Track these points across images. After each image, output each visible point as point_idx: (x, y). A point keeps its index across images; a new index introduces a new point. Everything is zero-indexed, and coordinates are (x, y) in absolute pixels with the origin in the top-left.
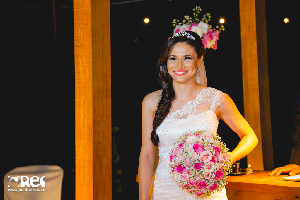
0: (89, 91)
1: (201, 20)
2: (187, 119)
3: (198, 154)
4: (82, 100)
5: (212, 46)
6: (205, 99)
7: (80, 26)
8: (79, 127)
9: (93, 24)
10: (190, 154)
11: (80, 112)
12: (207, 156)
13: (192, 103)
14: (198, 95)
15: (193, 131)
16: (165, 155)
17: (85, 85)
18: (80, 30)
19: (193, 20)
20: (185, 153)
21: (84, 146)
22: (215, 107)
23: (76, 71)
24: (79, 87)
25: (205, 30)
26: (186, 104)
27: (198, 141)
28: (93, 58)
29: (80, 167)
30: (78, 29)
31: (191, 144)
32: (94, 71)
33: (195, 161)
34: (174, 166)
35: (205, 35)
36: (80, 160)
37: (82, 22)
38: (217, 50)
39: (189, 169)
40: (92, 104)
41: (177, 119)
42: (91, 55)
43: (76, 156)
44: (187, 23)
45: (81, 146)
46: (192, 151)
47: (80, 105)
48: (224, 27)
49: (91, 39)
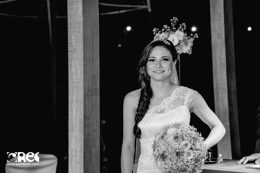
0: (80, 89)
1: (178, 29)
2: (165, 113)
3: (179, 143)
4: (74, 98)
5: (187, 51)
6: (179, 96)
7: (73, 34)
8: (72, 121)
9: (84, 33)
10: (171, 144)
11: (73, 108)
12: (186, 145)
13: (168, 100)
14: (173, 93)
15: (172, 124)
16: (147, 145)
17: (77, 84)
18: (73, 38)
19: (171, 29)
20: (167, 143)
21: (76, 138)
22: (187, 102)
23: (70, 72)
24: (72, 87)
25: (182, 38)
26: (162, 101)
27: (177, 132)
28: (84, 61)
29: (73, 156)
30: (71, 36)
31: (172, 135)
32: (85, 72)
33: (176, 149)
34: (157, 154)
35: (181, 42)
36: (73, 150)
37: (75, 31)
38: (191, 54)
39: (171, 157)
40: (83, 101)
41: (156, 114)
42: (83, 59)
43: (69, 146)
44: (166, 32)
45: (74, 137)
46: (173, 141)
47: (72, 102)
48: (198, 35)
49: (83, 45)
